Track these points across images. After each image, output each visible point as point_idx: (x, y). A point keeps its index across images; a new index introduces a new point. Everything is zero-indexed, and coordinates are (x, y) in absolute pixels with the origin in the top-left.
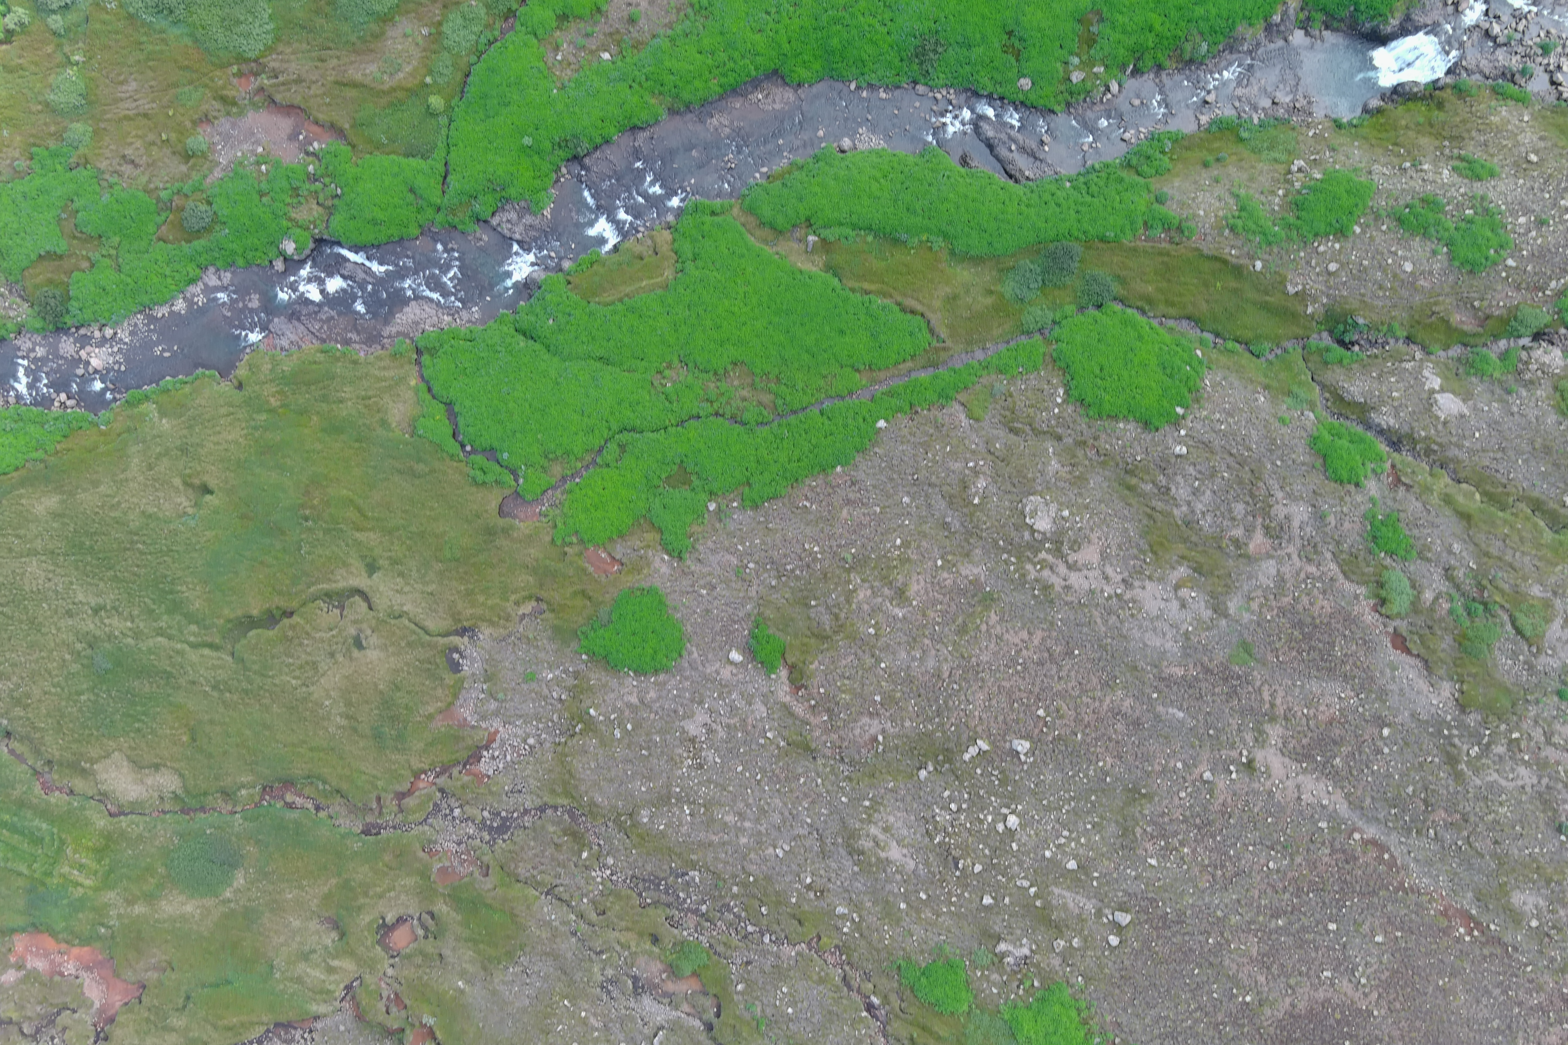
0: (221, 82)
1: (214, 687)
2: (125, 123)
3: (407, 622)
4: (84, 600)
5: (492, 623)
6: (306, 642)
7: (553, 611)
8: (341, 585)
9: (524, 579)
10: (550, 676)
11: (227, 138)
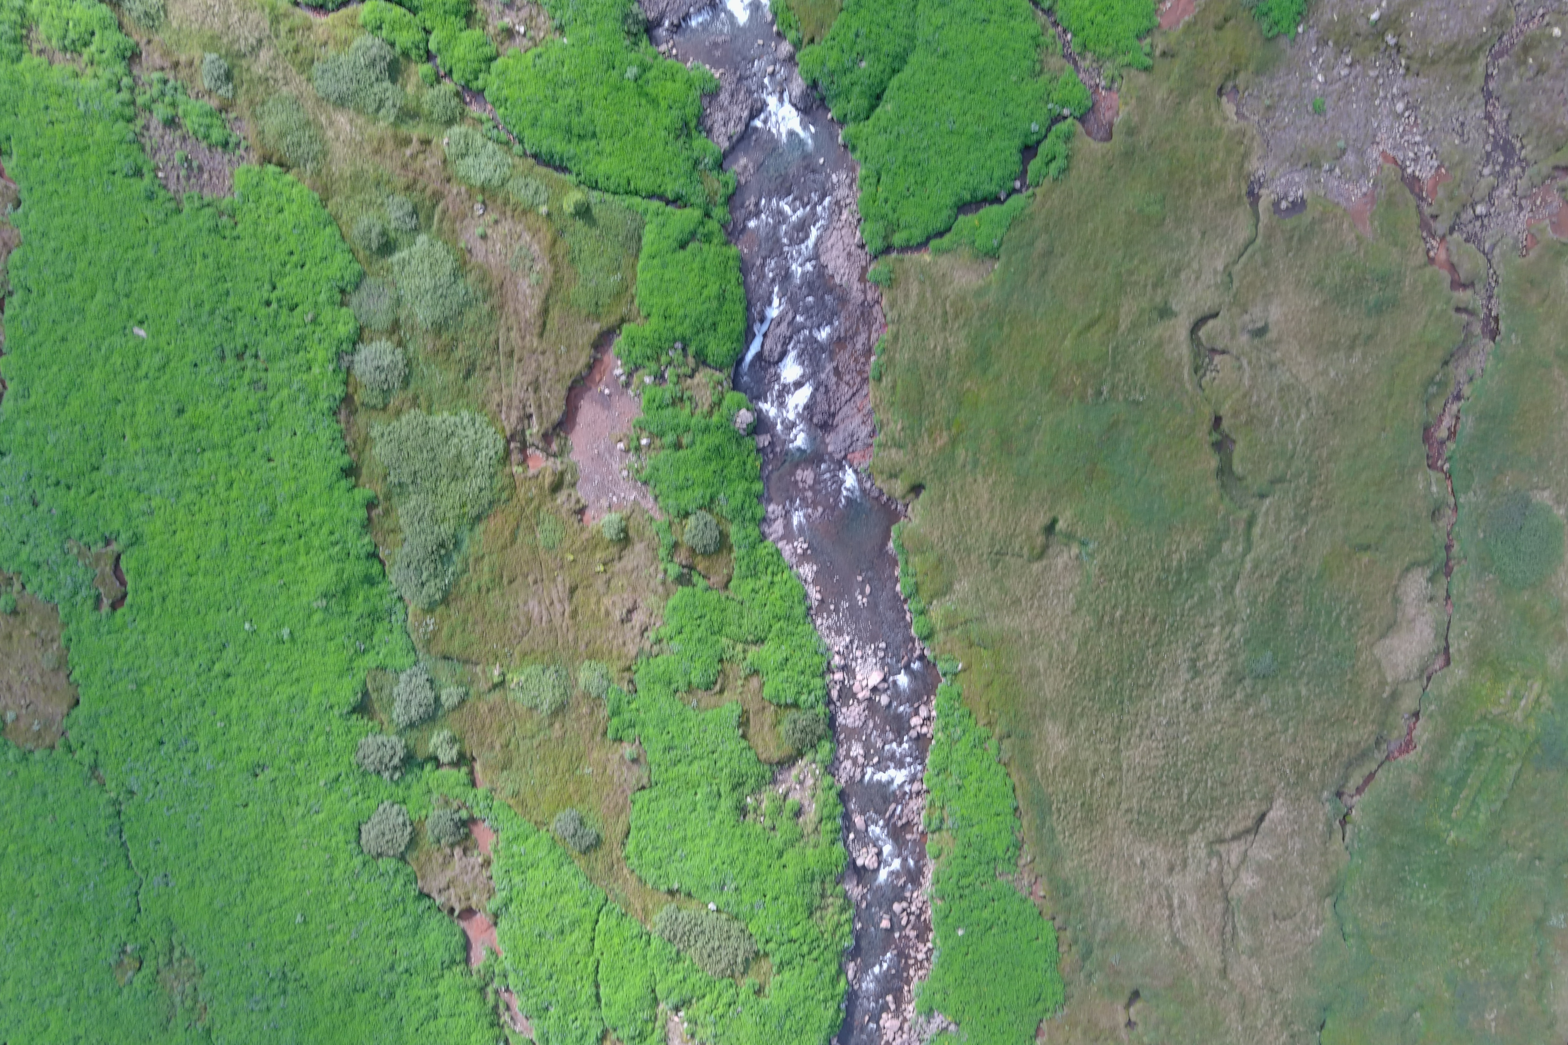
0: (534, 491)
1: (1303, 520)
2: (580, 617)
3: (1238, 267)
4: (1182, 688)
5: (1245, 156)
6: (1255, 398)
7: (1236, 72)
8: (1185, 350)
9: (1193, 107)
10: (1320, 78)
11: (603, 489)
